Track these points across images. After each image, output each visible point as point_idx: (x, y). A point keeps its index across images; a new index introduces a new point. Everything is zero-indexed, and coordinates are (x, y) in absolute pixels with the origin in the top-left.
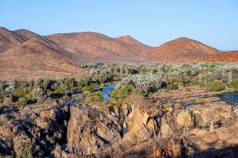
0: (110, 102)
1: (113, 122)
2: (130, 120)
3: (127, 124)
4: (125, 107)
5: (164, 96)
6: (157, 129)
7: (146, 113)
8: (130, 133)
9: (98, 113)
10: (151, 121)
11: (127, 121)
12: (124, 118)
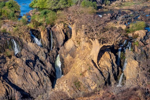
0: (32, 18)
1: (36, 57)
2: (67, 53)
3: (62, 60)
4: (59, 27)
5: (132, 8)
6: (116, 70)
7: (97, 41)
8: (68, 76)
9: (10, 41)
10: (107, 55)
11: (63, 55)
12: (58, 49)
